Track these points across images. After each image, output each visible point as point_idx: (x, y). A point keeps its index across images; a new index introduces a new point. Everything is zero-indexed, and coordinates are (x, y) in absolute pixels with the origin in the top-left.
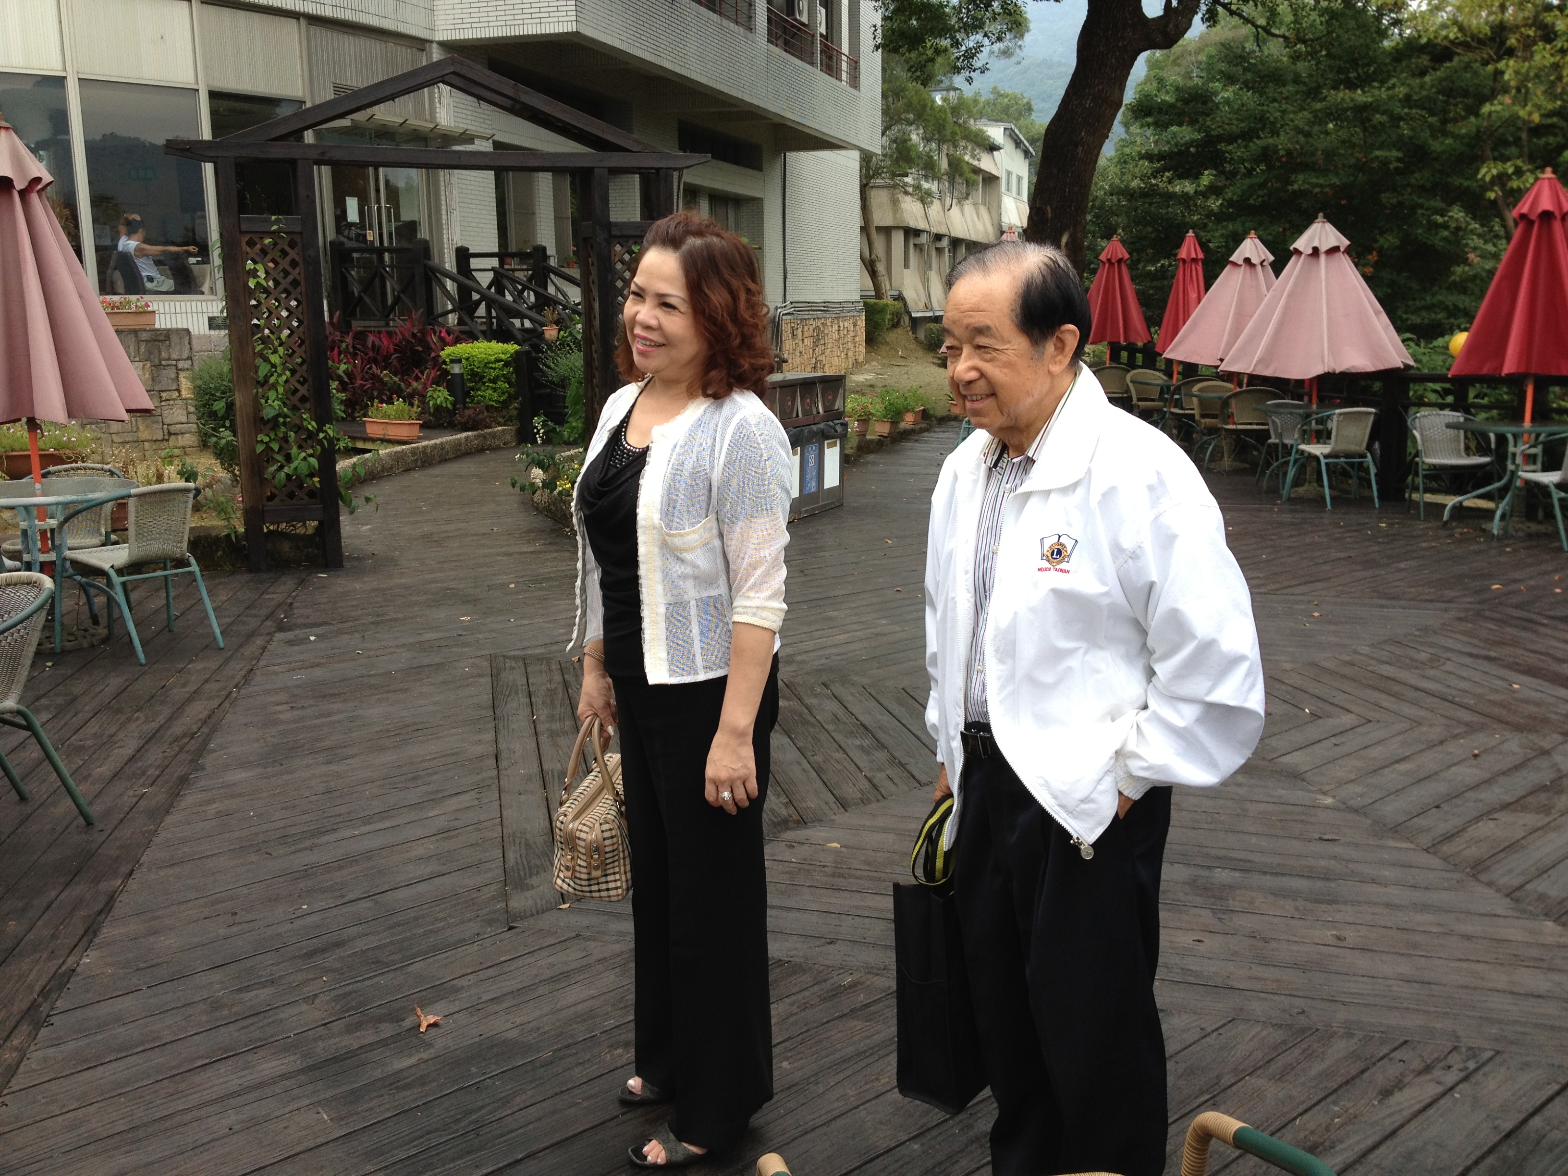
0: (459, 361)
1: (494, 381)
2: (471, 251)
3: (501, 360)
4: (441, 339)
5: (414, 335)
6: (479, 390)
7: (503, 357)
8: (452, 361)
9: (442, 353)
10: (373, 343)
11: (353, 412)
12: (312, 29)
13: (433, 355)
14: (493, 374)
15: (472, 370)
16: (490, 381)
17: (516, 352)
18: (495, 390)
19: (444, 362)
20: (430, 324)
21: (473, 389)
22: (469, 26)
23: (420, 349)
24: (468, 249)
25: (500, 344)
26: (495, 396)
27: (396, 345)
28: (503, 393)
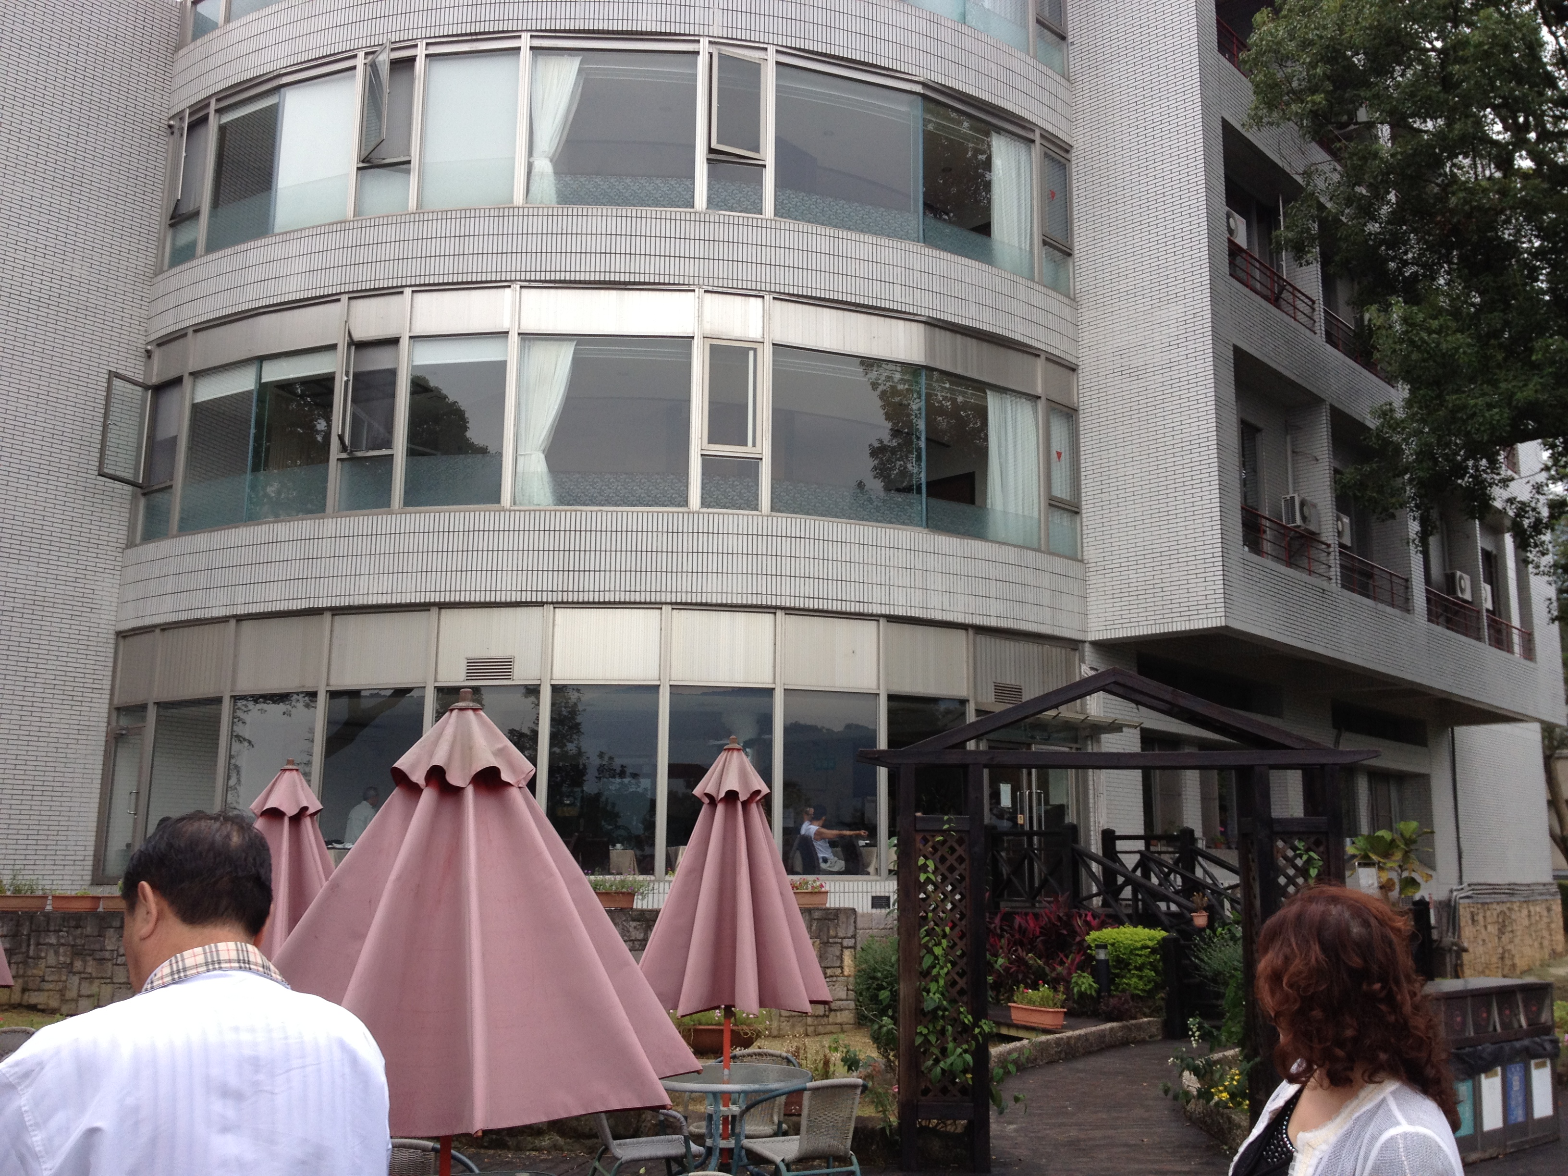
0: (1104, 947)
1: (1140, 968)
2: (1117, 834)
3: (1148, 947)
4: (1087, 923)
5: (1059, 918)
6: (1124, 977)
7: (1150, 944)
8: (1098, 947)
9: (1087, 938)
10: (1020, 924)
11: (997, 995)
12: (979, 637)
13: (1078, 939)
14: (1140, 961)
15: (1118, 956)
16: (1136, 968)
17: (1164, 939)
18: (1140, 978)
19: (1089, 947)
20: (1076, 907)
21: (1117, 975)
22: (1120, 626)
23: (1065, 932)
24: (1113, 832)
25: (1147, 930)
26: (1141, 985)
27: (1041, 928)
28: (1149, 982)
